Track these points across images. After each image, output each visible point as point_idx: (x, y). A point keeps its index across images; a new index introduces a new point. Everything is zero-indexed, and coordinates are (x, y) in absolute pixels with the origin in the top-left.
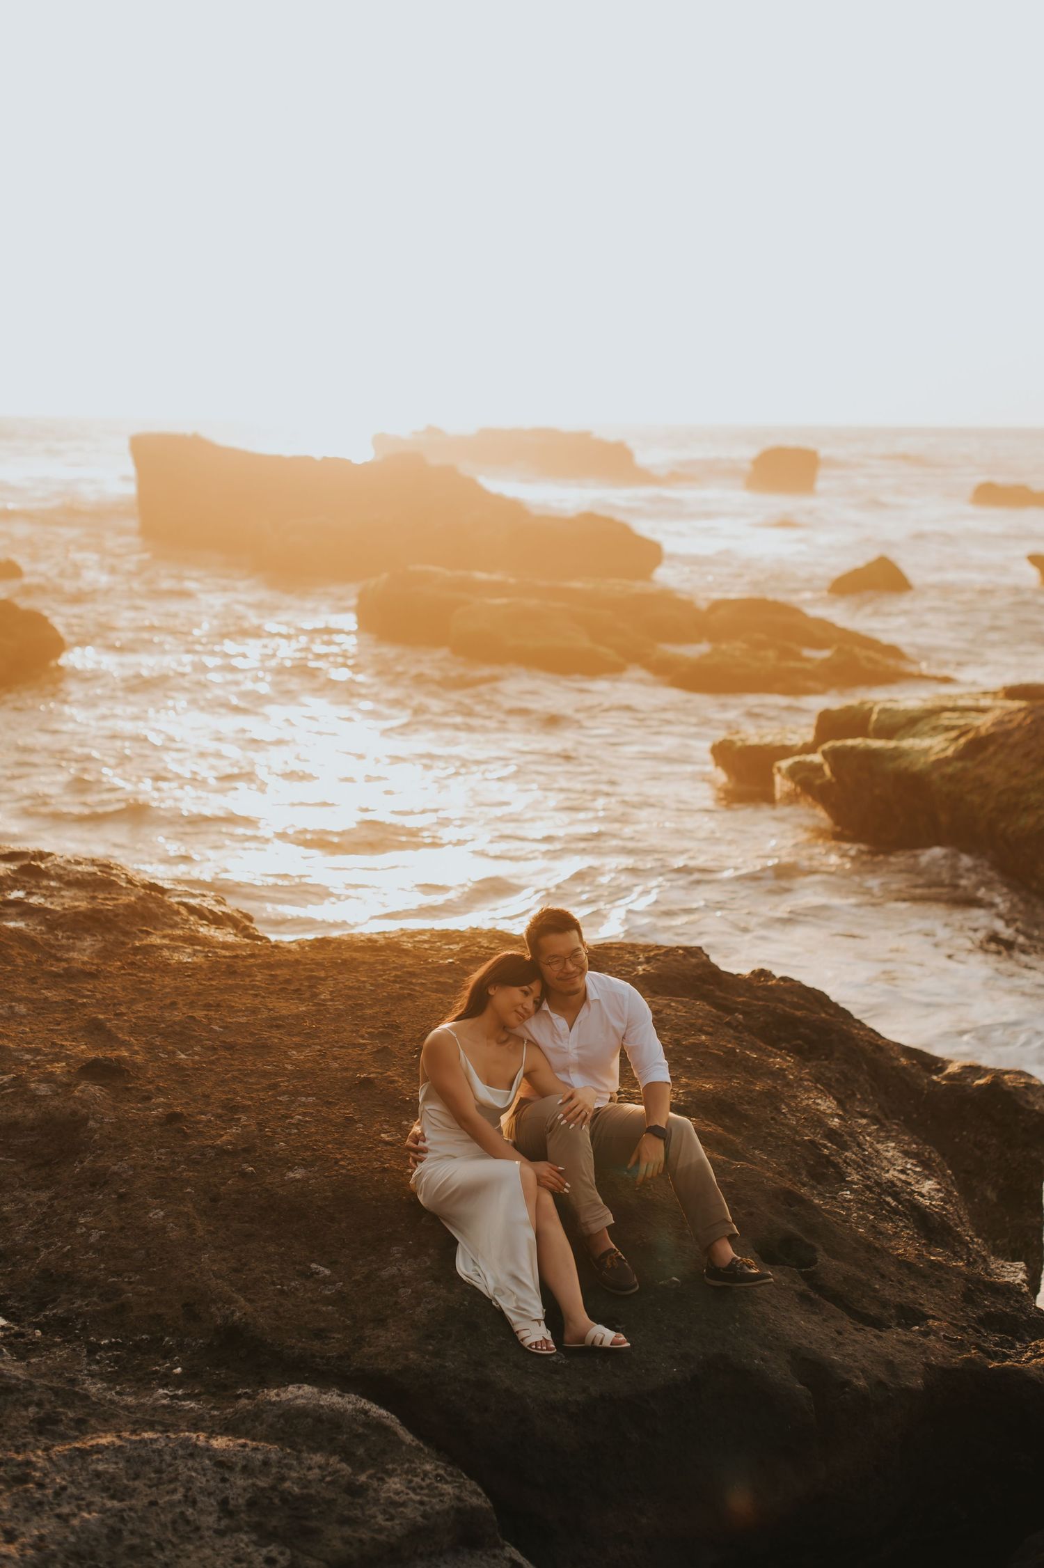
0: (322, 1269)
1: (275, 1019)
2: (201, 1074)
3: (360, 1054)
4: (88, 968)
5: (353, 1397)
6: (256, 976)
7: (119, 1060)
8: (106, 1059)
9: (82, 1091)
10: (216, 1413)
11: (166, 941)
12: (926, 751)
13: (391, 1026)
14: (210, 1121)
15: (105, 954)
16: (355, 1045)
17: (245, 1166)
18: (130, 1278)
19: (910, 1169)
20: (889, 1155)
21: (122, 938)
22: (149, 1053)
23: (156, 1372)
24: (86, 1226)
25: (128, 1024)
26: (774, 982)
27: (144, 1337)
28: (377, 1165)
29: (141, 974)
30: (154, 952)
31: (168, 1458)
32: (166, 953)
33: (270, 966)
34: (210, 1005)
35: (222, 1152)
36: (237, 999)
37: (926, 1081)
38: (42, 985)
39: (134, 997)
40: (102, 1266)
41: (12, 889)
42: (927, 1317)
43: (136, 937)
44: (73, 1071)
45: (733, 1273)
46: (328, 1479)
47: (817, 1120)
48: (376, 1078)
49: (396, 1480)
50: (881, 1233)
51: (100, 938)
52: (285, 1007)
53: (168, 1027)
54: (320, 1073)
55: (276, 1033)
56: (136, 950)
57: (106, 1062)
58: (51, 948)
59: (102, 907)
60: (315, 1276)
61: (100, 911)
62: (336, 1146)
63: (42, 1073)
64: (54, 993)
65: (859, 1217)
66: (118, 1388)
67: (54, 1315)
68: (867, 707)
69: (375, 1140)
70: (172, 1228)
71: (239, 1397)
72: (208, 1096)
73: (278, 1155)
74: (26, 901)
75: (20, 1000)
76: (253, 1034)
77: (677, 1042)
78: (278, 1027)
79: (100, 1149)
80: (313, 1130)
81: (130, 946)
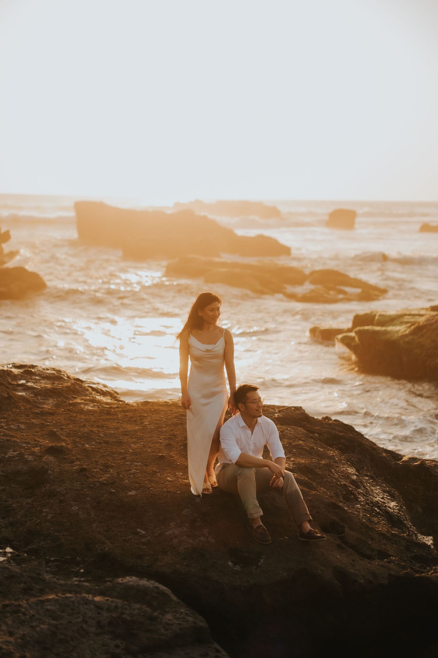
0: (142, 531)
1: (126, 432)
2: (95, 453)
3: (160, 446)
4: (50, 411)
5: (153, 582)
6: (119, 415)
7: (61, 447)
8: (56, 446)
9: (46, 459)
10: (97, 588)
11: (83, 401)
12: (398, 332)
13: (173, 435)
14: (98, 472)
15: (58, 406)
16: (158, 443)
17: (111, 489)
18: (64, 533)
19: (385, 497)
20: (377, 492)
21: (65, 400)
22: (74, 444)
23: (73, 571)
24: (46, 513)
25: (65, 433)
26: (331, 422)
27: (68, 557)
28: (165, 490)
29: (72, 414)
30: (78, 406)
31: (76, 604)
32: (82, 406)
33: (124, 411)
34: (99, 426)
35: (102, 484)
36: (110, 424)
37: (393, 463)
38: (31, 417)
39: (68, 422)
40: (52, 528)
41: (20, 379)
42: (391, 556)
43: (70, 399)
44: (42, 451)
45: (310, 535)
46: (142, 614)
47: (347, 476)
48: (166, 455)
49: (169, 615)
50: (372, 522)
51: (55, 399)
52: (130, 427)
53: (82, 434)
54: (143, 453)
55: (126, 437)
56: (70, 404)
57: (56, 448)
58: (36, 403)
59: (57, 387)
60: (139, 534)
61: (56, 389)
62: (149, 482)
63: (30, 451)
64: (36, 420)
65: (363, 515)
66: (57, 577)
67: (32, 548)
68: (374, 314)
69: (165, 480)
70: (81, 514)
71: (107, 581)
72: (97, 462)
73: (125, 485)
74: (26, 384)
75: (22, 423)
76: (116, 438)
77: (290, 444)
78: (127, 435)
79: (53, 482)
80: (140, 476)
81: (68, 403)
